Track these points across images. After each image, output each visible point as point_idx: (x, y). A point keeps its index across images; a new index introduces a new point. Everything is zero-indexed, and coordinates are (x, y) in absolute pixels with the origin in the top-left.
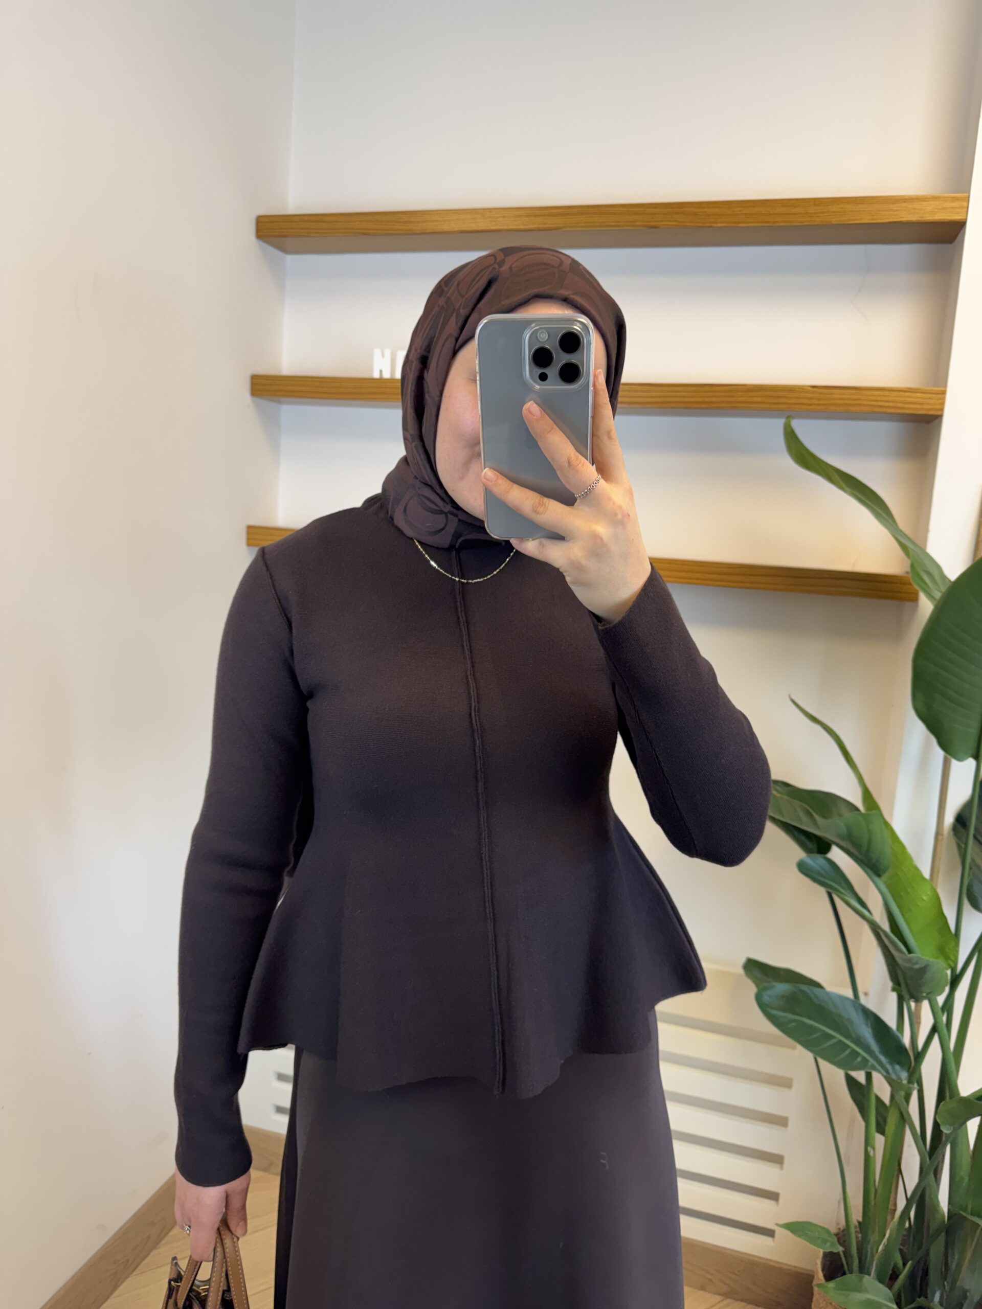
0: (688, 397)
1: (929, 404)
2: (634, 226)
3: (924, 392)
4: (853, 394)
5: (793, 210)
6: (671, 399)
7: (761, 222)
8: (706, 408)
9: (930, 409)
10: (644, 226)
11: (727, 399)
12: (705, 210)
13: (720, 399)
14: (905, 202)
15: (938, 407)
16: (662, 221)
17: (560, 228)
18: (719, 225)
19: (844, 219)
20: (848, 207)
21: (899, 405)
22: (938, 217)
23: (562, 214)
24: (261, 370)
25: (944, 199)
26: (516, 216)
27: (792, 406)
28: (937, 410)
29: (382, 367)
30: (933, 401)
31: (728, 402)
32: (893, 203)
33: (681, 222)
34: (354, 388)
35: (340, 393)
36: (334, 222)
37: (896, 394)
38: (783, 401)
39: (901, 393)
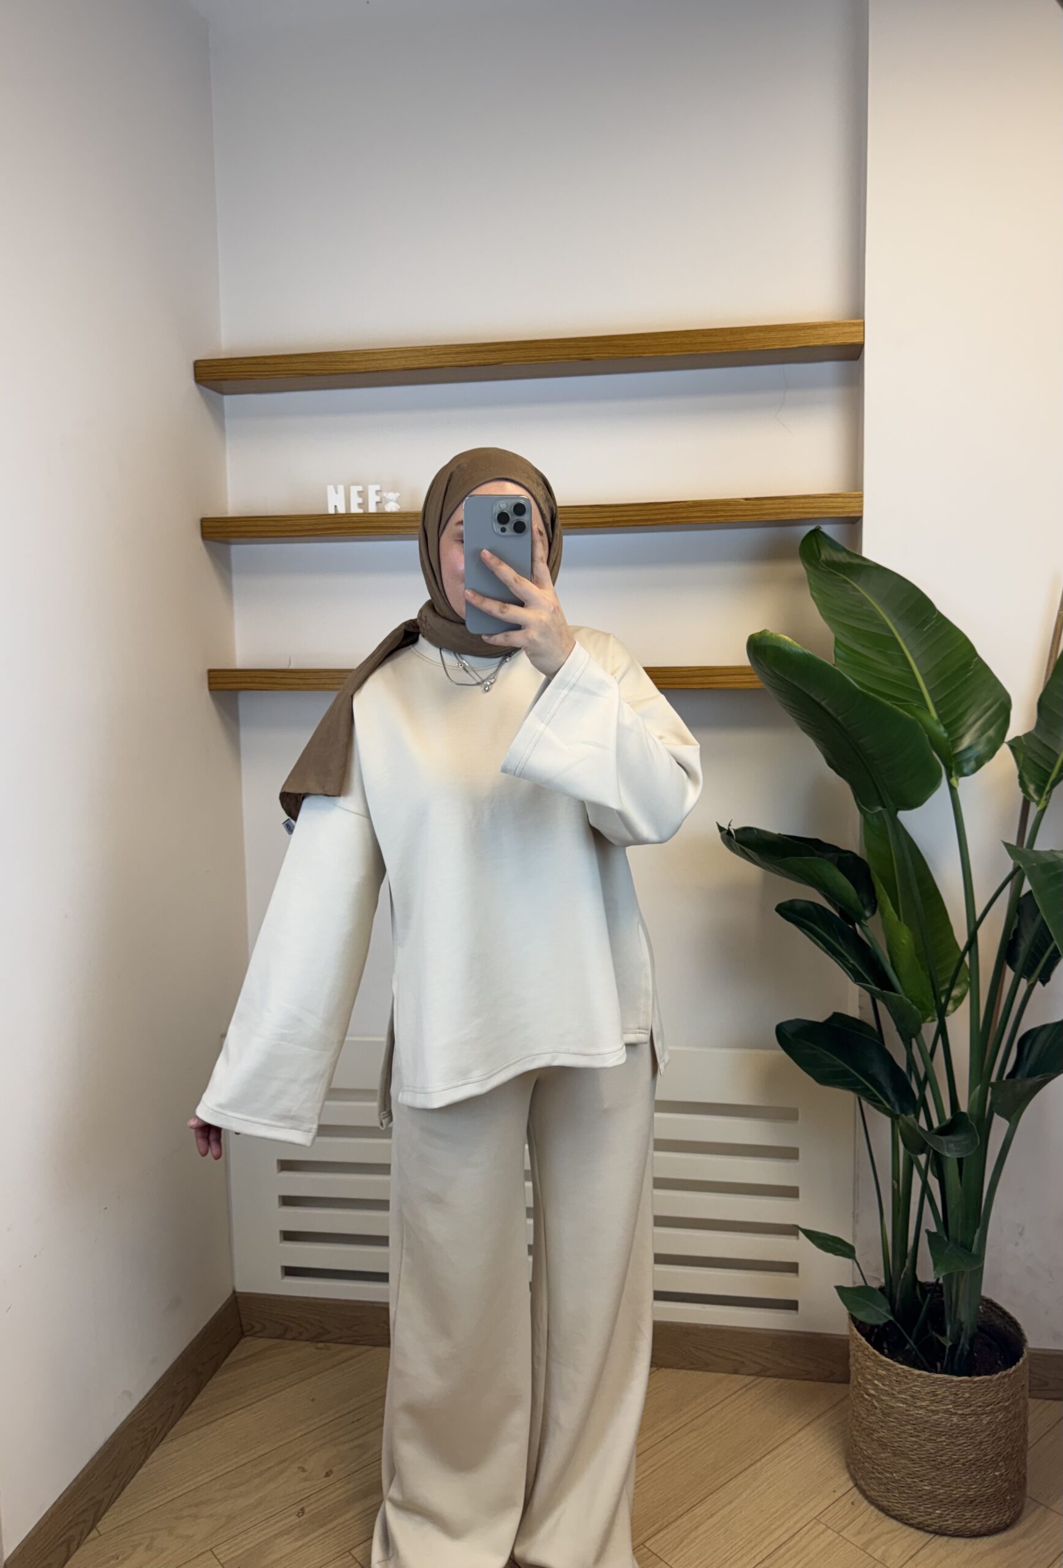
1: (849, 507)
2: (569, 359)
3: (843, 497)
4: (781, 504)
5: (713, 339)
7: (686, 351)
8: (654, 525)
9: (852, 512)
10: (578, 359)
11: (671, 516)
13: (665, 516)
14: (809, 328)
15: (857, 509)
17: (500, 363)
18: (646, 356)
19: (758, 346)
20: (762, 334)
21: (824, 510)
22: (840, 340)
23: (500, 350)
24: (211, 514)
25: (843, 325)
26: (457, 353)
27: (729, 518)
28: (856, 512)
29: (336, 503)
30: (851, 505)
31: (672, 518)
32: (800, 330)
33: (612, 353)
34: (310, 525)
35: (295, 531)
36: (275, 364)
37: (820, 500)
38: (720, 514)
39: (823, 499)
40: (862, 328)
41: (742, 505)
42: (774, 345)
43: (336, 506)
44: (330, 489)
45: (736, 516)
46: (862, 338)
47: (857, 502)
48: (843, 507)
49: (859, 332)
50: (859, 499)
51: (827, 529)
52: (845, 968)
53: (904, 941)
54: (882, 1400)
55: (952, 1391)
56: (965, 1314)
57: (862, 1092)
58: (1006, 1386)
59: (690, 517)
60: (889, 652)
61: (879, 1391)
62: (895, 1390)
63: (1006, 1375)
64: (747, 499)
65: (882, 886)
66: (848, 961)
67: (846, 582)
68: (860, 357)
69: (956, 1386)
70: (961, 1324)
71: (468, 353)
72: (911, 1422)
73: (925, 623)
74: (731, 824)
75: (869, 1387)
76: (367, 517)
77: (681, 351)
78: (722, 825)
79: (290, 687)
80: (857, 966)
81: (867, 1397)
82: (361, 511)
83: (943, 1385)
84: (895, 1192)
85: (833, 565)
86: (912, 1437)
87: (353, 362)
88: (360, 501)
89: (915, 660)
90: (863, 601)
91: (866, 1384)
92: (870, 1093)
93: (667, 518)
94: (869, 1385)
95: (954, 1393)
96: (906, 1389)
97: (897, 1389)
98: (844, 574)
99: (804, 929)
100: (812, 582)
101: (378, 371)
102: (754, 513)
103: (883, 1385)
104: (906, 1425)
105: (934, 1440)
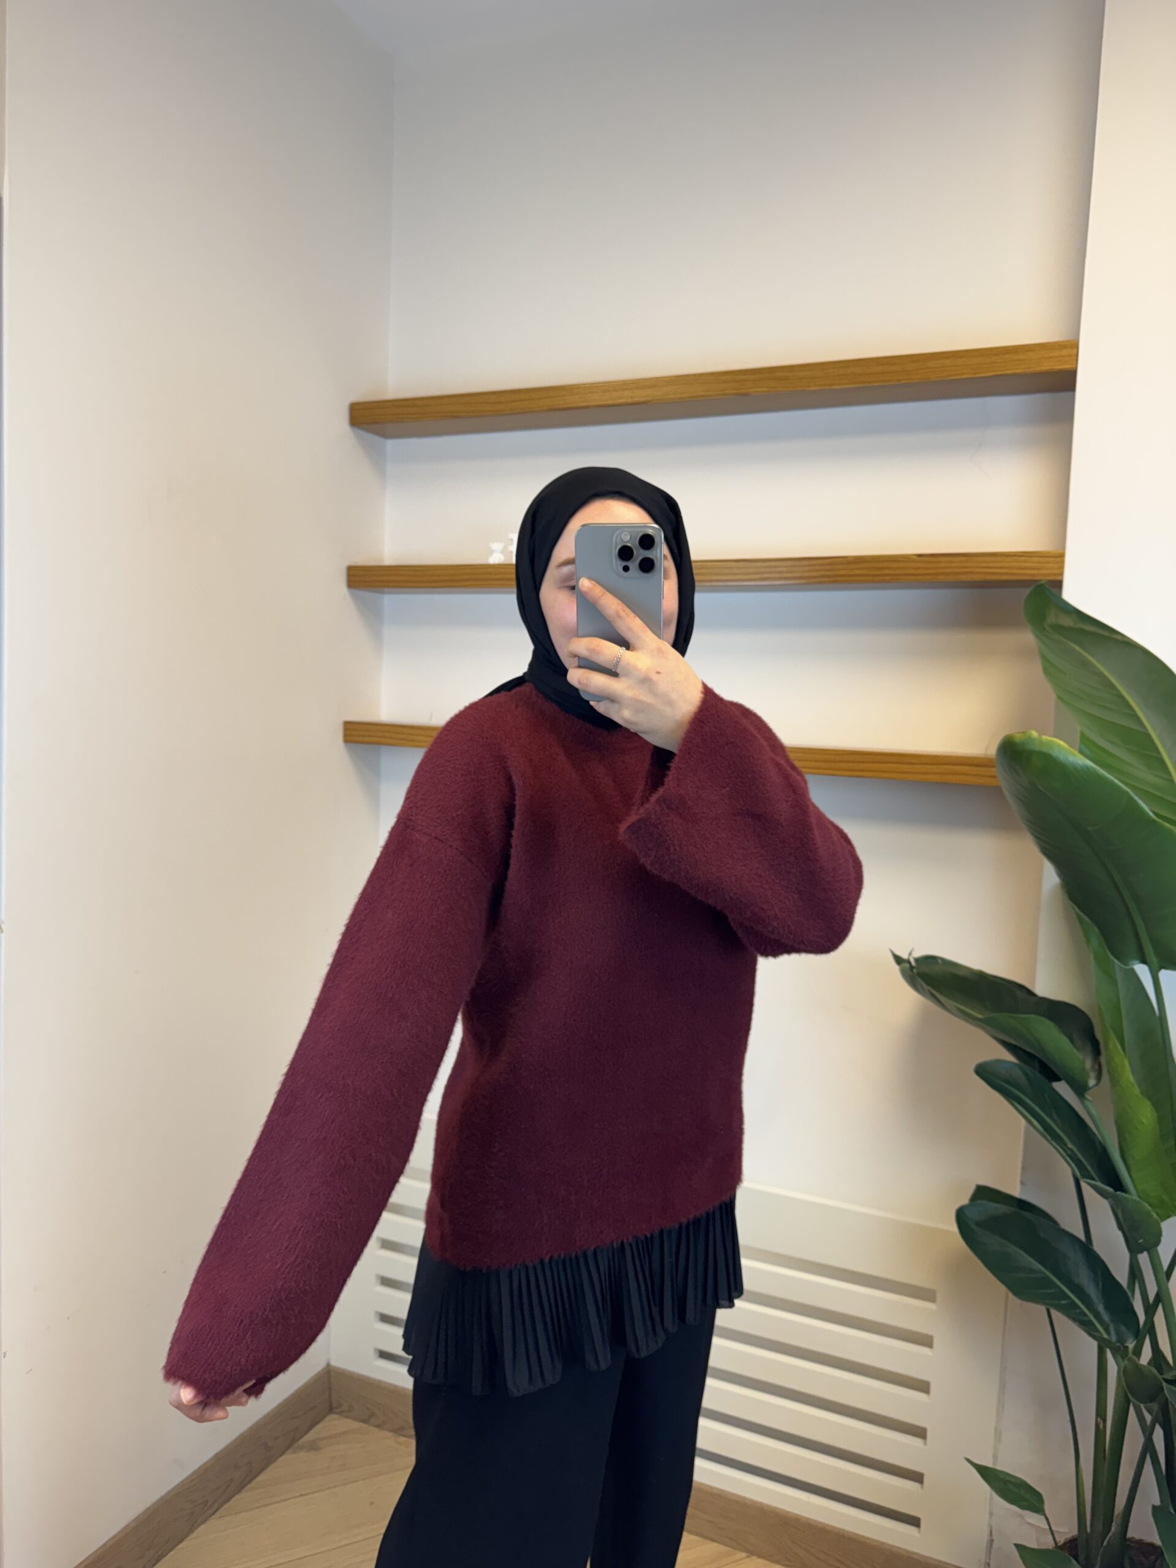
1: (1045, 569)
2: (724, 394)
9: (1048, 575)
10: (734, 394)
15: (1056, 572)
16: (752, 388)
21: (1015, 571)
22: (1046, 366)
24: (363, 561)
27: (896, 577)
28: (1055, 574)
30: (1050, 565)
31: (828, 576)
32: (995, 355)
33: (773, 390)
37: (1010, 559)
38: (886, 572)
39: (1015, 558)
40: (1074, 351)
41: (914, 561)
42: (963, 374)
45: (906, 574)
46: (1074, 363)
47: (1057, 563)
48: (1038, 569)
49: (1070, 356)
50: (1058, 559)
53: (1144, 1121)
60: (1147, 753)
64: (919, 556)
74: (911, 952)
77: (852, 384)
102: (928, 571)
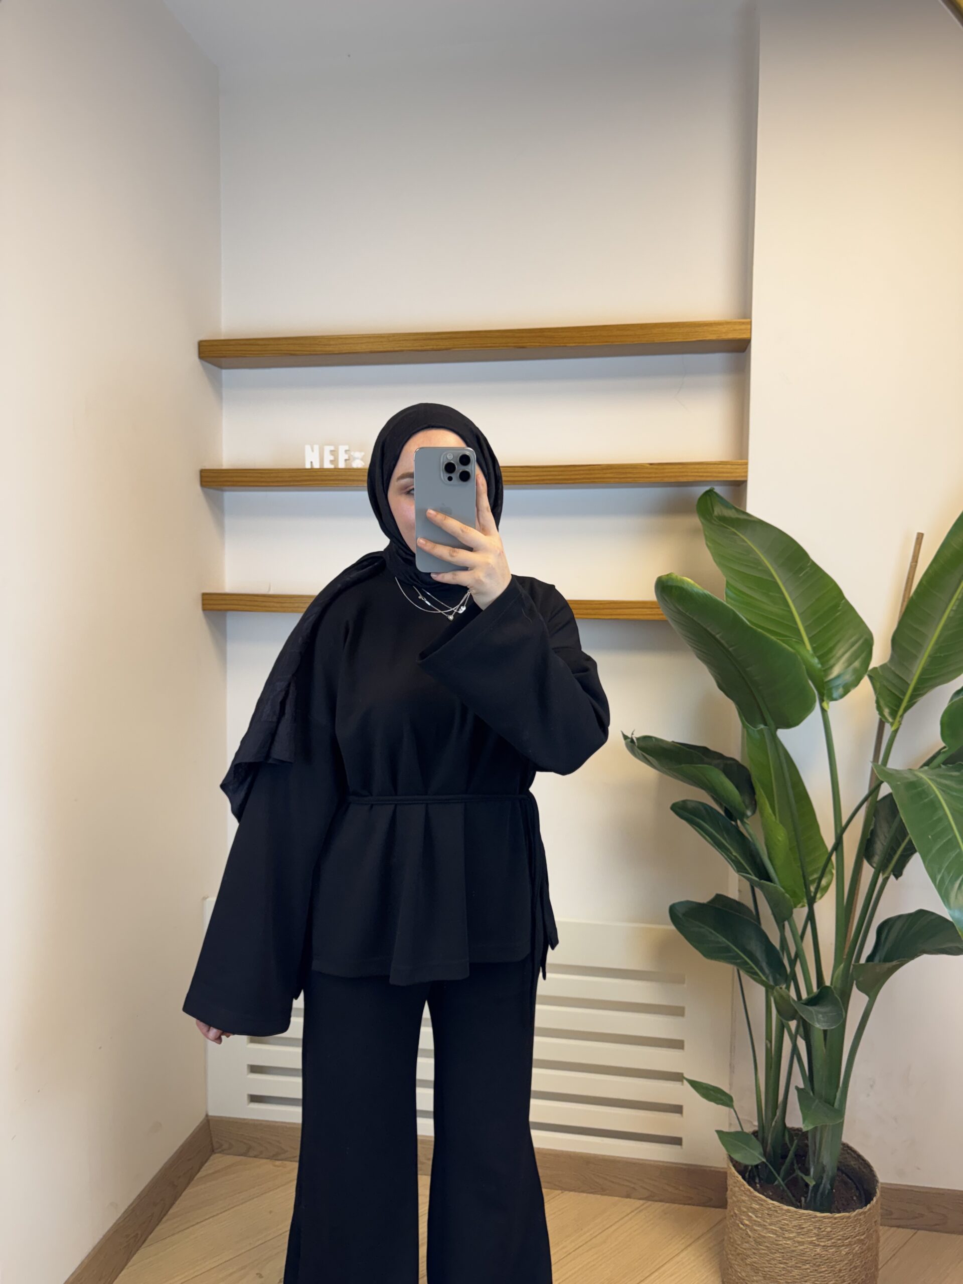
0: (559, 475)
1: (736, 473)
2: (507, 346)
3: (732, 464)
4: (680, 469)
6: (545, 478)
7: (603, 342)
8: (573, 483)
9: (739, 476)
10: (514, 347)
12: (560, 334)
13: (582, 476)
14: (706, 326)
15: (743, 474)
16: (527, 343)
17: (450, 349)
18: (571, 345)
19: (664, 339)
20: (665, 330)
21: (715, 475)
22: (731, 336)
23: (450, 338)
24: (208, 466)
25: (735, 323)
26: (415, 340)
27: (636, 479)
28: (742, 477)
29: (312, 459)
30: (738, 470)
32: (698, 327)
33: (543, 343)
34: (289, 477)
35: (278, 481)
36: (265, 345)
37: (712, 466)
38: (629, 475)
39: (716, 466)
40: (749, 326)
41: (647, 468)
42: (676, 339)
43: (312, 462)
44: (308, 448)
45: (643, 477)
46: (749, 334)
47: (744, 468)
48: (731, 473)
49: (747, 330)
50: (745, 466)
51: (718, 490)
52: (729, 860)
53: (780, 838)
54: (755, 1230)
55: (816, 1226)
56: (828, 1159)
57: (742, 965)
58: (862, 1222)
59: (604, 478)
60: (771, 593)
61: (754, 1222)
62: (766, 1222)
63: (862, 1213)
64: (651, 464)
65: (761, 790)
66: (731, 853)
67: (735, 534)
68: (747, 351)
69: (820, 1221)
70: (823, 1167)
71: (424, 340)
72: (780, 1251)
73: (801, 569)
74: (634, 733)
75: (744, 1217)
76: (337, 471)
77: (599, 342)
78: (626, 734)
79: (269, 609)
80: (738, 857)
81: (741, 1226)
82: (332, 466)
83: (808, 1219)
84: (768, 1051)
85: (723, 519)
86: (781, 1263)
87: (330, 345)
88: (332, 458)
89: (793, 601)
90: (750, 551)
91: (741, 1215)
92: (748, 966)
93: (583, 479)
94: (744, 1216)
95: (817, 1227)
96: (776, 1222)
97: (768, 1221)
98: (733, 527)
99: (693, 825)
100: (706, 533)
101: (349, 353)
102: (657, 475)
103: (757, 1217)
104: (775, 1253)
105: (800, 1267)
